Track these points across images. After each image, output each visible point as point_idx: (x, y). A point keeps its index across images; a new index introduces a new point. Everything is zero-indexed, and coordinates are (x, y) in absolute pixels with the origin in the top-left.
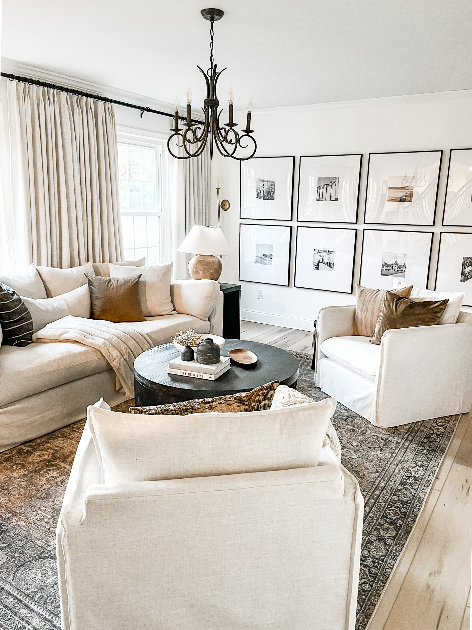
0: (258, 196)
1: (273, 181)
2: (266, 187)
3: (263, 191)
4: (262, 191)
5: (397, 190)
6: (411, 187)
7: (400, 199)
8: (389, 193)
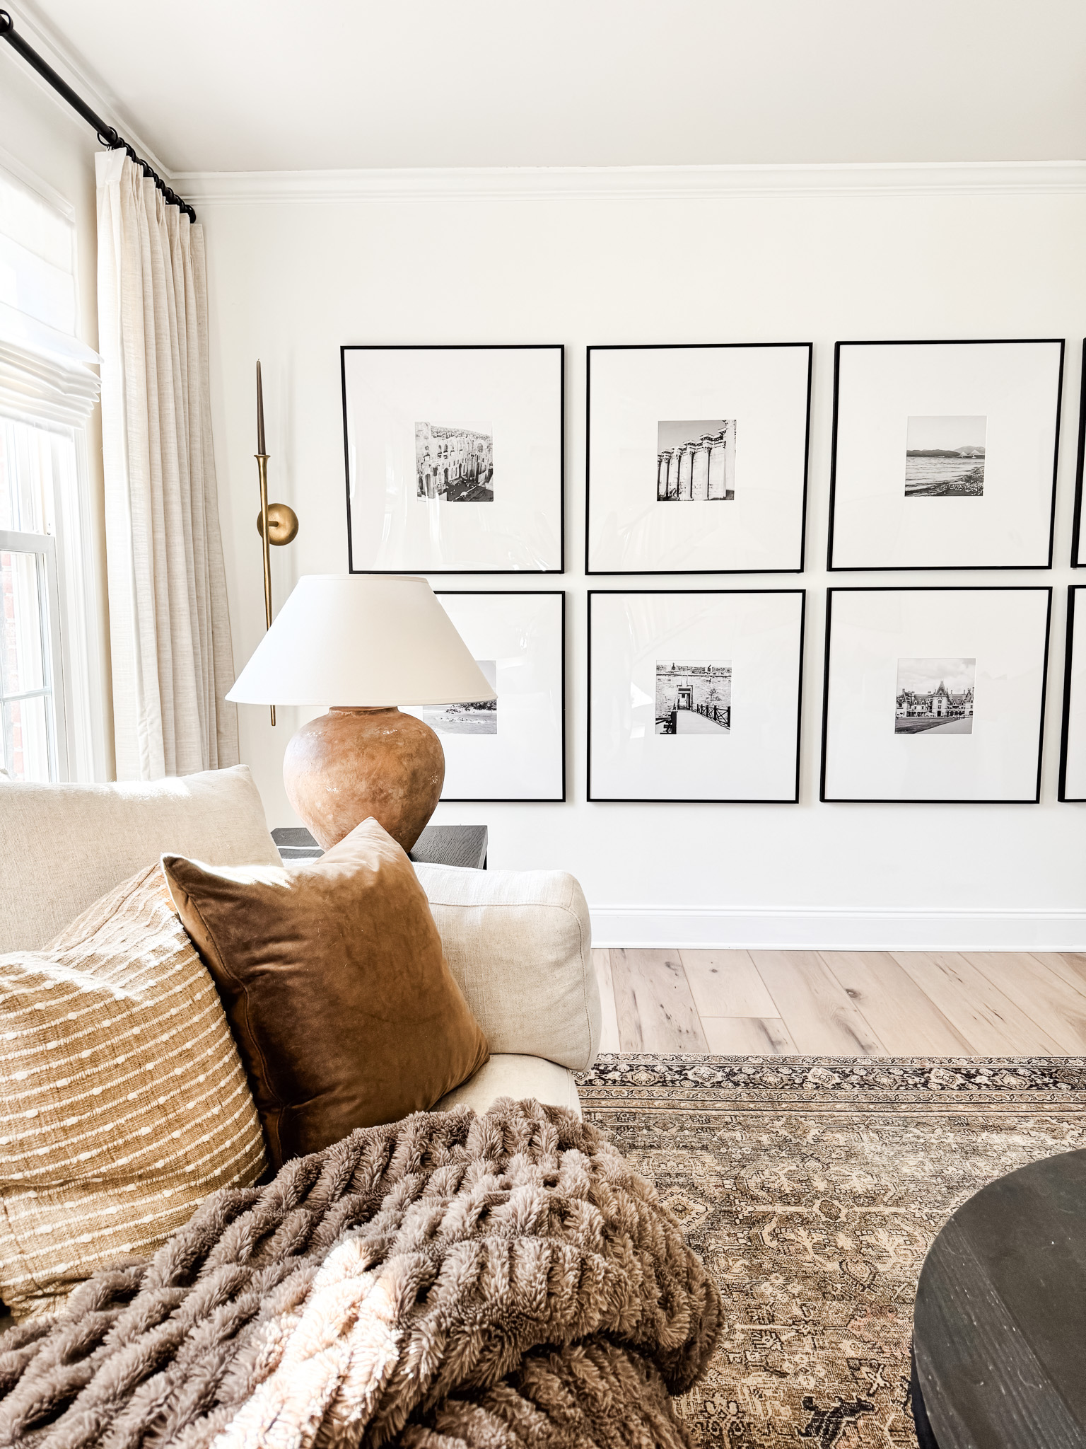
0: (427, 489)
1: (484, 433)
2: (456, 457)
3: (446, 471)
4: (441, 470)
5: (933, 460)
6: (980, 449)
7: (945, 488)
8: (910, 471)
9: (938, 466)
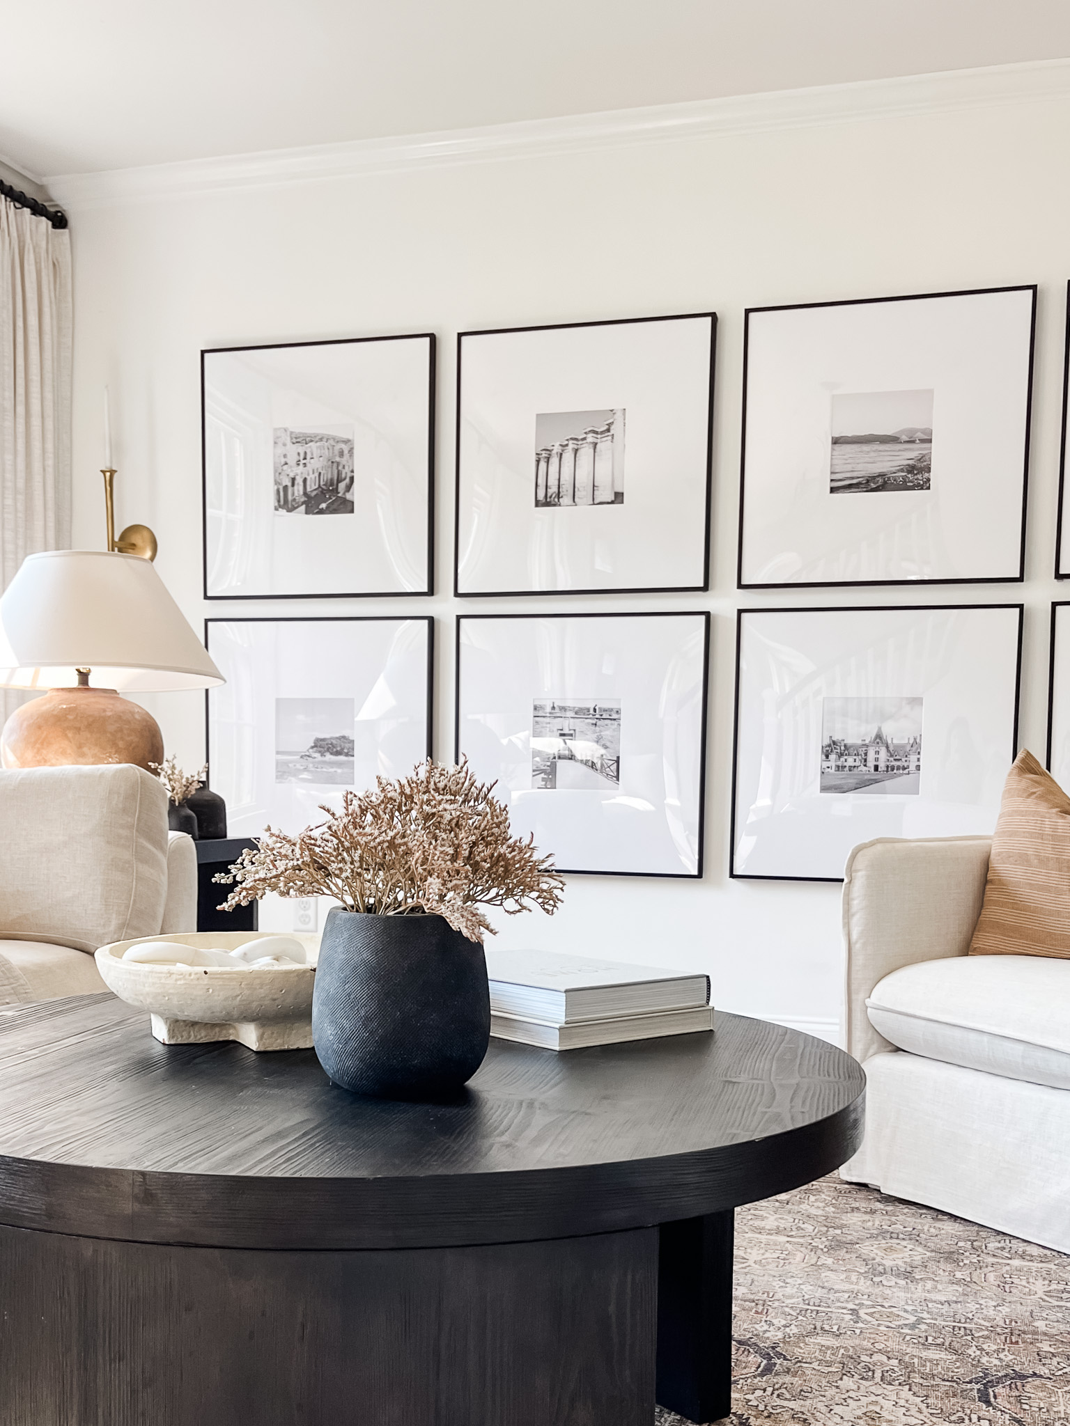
0: (285, 503)
1: (345, 436)
2: (316, 464)
3: (305, 481)
4: (299, 481)
5: (865, 448)
6: (924, 431)
7: (880, 480)
8: (835, 462)
9: (872, 454)
